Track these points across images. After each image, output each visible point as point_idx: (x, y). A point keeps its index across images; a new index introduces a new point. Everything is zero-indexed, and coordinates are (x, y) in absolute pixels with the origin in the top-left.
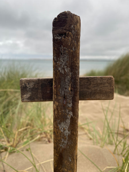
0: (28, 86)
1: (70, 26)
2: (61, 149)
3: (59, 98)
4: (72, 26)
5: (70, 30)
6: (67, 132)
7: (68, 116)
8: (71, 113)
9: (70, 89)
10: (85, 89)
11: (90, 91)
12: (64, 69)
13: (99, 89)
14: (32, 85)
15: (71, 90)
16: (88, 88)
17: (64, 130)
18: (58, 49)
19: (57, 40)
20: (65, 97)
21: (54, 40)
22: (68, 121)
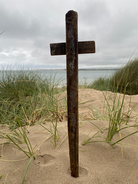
0: (54, 46)
1: (73, 16)
2: (70, 76)
3: (69, 50)
4: (74, 17)
5: (73, 18)
6: (73, 67)
7: (73, 59)
8: (75, 57)
9: (74, 45)
10: (81, 48)
11: (84, 48)
12: (71, 36)
13: (88, 47)
14: (56, 46)
15: (74, 46)
16: (83, 47)
17: (72, 66)
18: (68, 27)
19: (68, 23)
20: (71, 50)
21: (66, 23)
22: (73, 61)
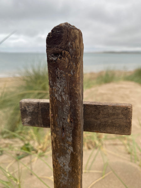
0: (27, 109)
1: (67, 44)
2: (61, 185)
3: (57, 129)
4: (69, 44)
5: (67, 49)
6: (67, 168)
7: (68, 151)
8: (71, 149)
9: (69, 120)
10: (93, 120)
11: (99, 122)
12: (61, 96)
13: (110, 121)
14: (32, 109)
15: (71, 122)
16: (96, 119)
17: (64, 165)
18: (54, 72)
19: (52, 61)
21: (49, 61)
